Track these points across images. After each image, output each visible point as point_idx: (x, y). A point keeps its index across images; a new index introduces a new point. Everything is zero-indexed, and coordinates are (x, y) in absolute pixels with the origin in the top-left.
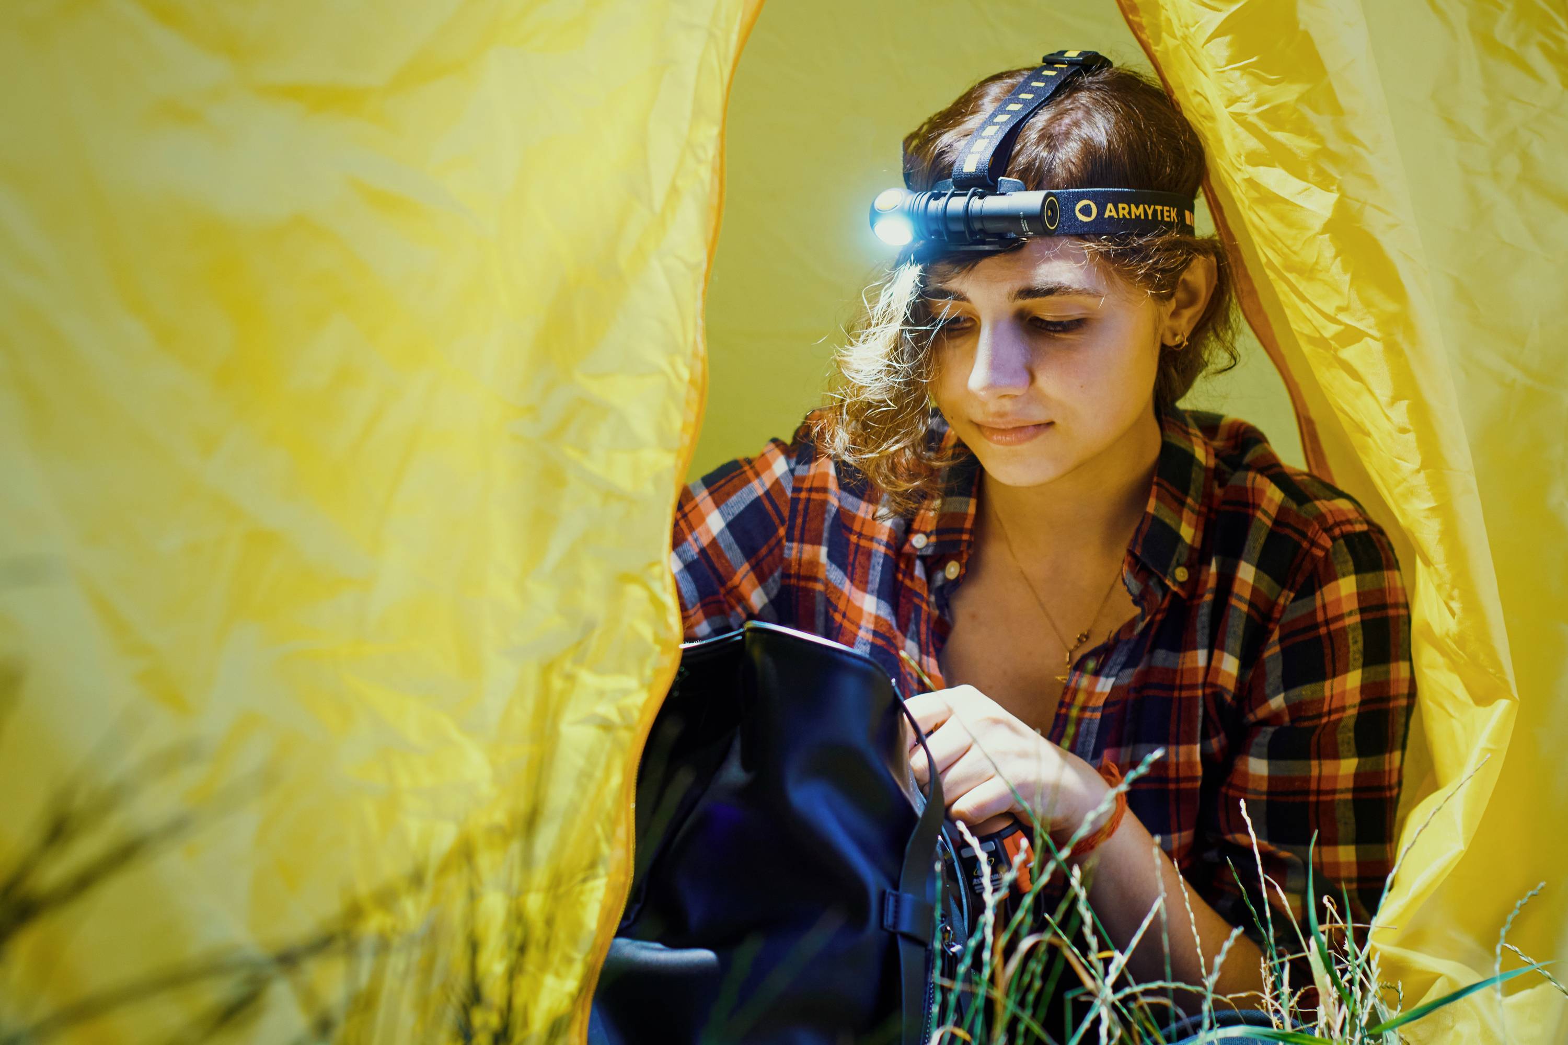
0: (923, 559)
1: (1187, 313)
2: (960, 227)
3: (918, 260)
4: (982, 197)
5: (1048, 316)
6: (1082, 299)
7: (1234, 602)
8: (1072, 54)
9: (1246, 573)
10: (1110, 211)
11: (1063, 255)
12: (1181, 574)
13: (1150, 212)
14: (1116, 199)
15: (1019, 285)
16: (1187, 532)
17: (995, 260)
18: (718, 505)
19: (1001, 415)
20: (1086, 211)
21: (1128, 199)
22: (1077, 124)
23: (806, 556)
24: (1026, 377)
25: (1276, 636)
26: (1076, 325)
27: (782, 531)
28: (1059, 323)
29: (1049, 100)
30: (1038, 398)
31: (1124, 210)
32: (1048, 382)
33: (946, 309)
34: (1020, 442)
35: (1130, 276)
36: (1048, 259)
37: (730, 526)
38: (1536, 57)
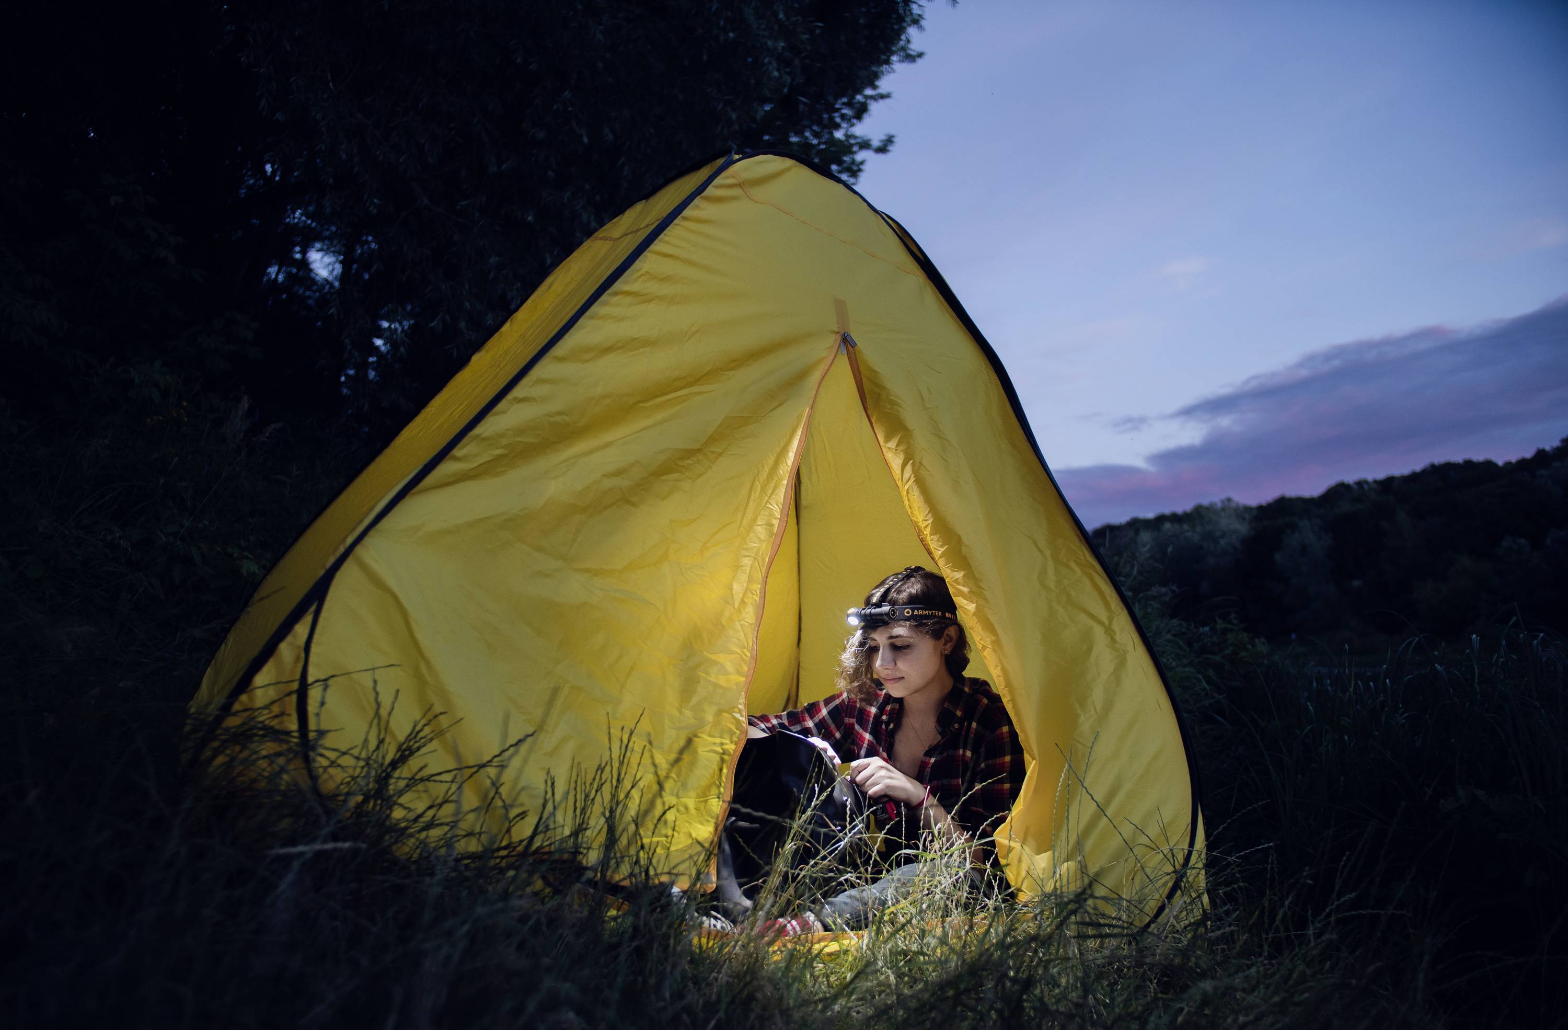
0: (885, 723)
1: (949, 645)
2: (869, 618)
3: (861, 629)
4: (875, 608)
5: (899, 644)
6: (907, 639)
7: (970, 734)
8: (913, 567)
9: (974, 725)
10: (916, 612)
11: (900, 626)
12: (956, 726)
13: (930, 613)
14: (918, 609)
15: (888, 635)
16: (959, 713)
17: (882, 627)
18: (825, 706)
19: (888, 675)
20: (908, 612)
21: (922, 609)
22: (908, 588)
23: (851, 722)
24: (893, 663)
25: (984, 745)
26: (907, 647)
27: (844, 715)
28: (902, 647)
29: (901, 580)
30: (899, 670)
31: (920, 612)
32: (900, 664)
33: (870, 643)
34: (894, 683)
35: (921, 632)
36: (895, 627)
37: (829, 713)
38: (1073, 564)
